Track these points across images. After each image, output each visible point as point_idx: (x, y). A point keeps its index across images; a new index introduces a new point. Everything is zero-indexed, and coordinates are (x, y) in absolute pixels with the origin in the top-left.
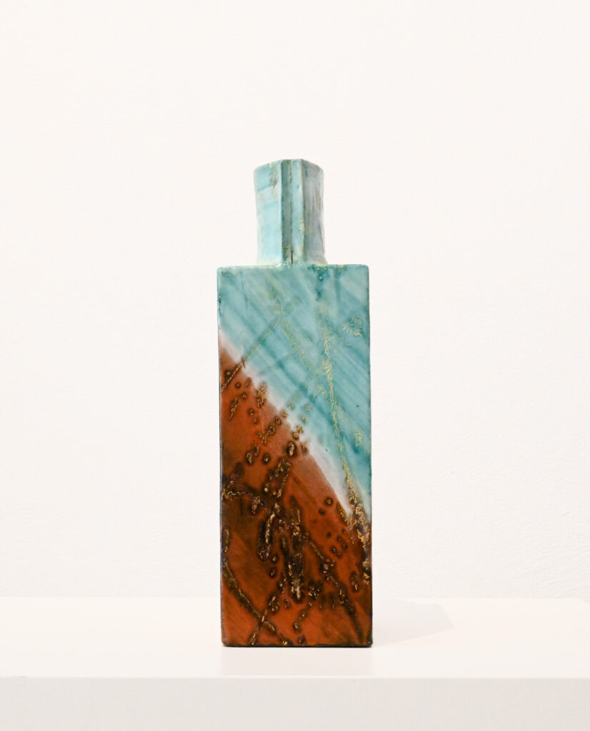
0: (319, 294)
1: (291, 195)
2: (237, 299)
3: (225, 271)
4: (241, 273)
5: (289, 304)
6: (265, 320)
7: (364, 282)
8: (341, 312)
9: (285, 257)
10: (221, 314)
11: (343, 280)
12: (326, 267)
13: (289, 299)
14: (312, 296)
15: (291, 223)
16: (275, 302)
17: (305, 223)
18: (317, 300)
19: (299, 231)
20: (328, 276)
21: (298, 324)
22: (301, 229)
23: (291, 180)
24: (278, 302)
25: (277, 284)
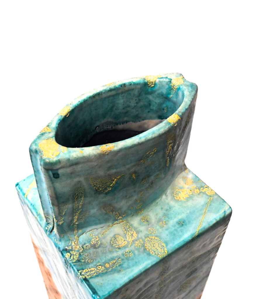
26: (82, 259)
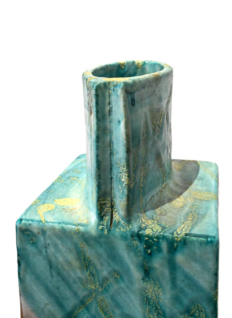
0: (147, 272)
1: (111, 132)
2: (40, 263)
3: (24, 228)
4: (43, 232)
5: (106, 279)
6: (75, 294)
7: (211, 264)
8: (176, 299)
9: (101, 216)
10: (21, 280)
11: (180, 258)
12: (157, 238)
13: (105, 273)
14: (137, 274)
15: (111, 169)
16: (87, 274)
17: (129, 172)
18: (143, 279)
19: (121, 183)
20: (159, 250)
21: (118, 306)
22: (123, 180)
23: (110, 111)
24: (92, 274)
25: (89, 253)
26: (165, 226)
